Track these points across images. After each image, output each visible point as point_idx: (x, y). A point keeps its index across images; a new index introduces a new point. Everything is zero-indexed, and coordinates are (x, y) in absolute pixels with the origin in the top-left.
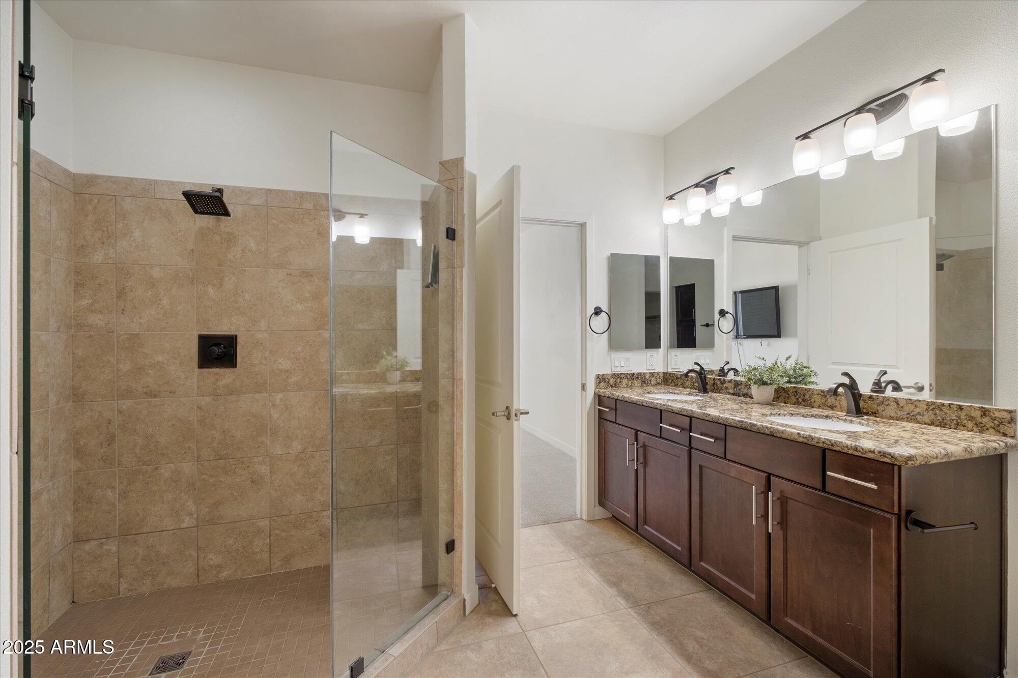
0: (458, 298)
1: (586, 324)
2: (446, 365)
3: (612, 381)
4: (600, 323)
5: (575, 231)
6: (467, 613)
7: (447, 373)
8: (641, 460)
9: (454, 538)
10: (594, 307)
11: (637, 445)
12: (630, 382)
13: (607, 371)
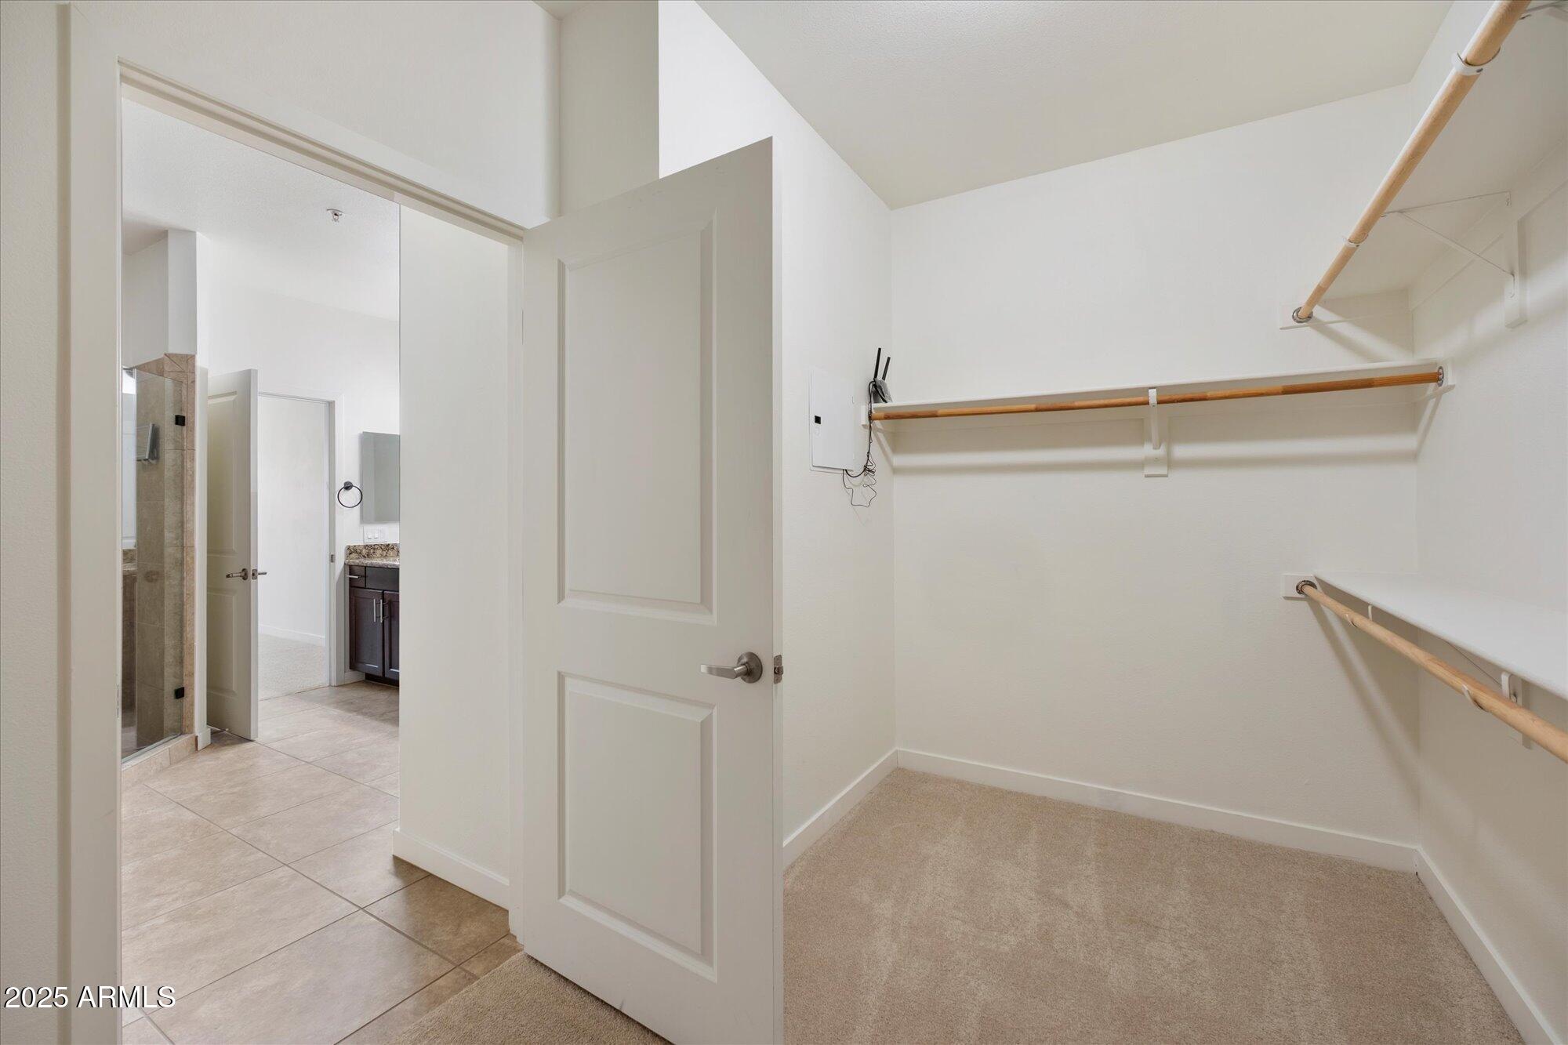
0: (189, 477)
1: (334, 498)
2: (172, 535)
3: (364, 552)
4: (352, 496)
5: (323, 407)
6: (200, 748)
7: (175, 542)
8: (387, 614)
9: (184, 686)
10: (344, 482)
11: (383, 602)
12: (385, 553)
13: (358, 541)
